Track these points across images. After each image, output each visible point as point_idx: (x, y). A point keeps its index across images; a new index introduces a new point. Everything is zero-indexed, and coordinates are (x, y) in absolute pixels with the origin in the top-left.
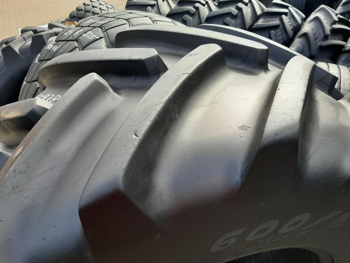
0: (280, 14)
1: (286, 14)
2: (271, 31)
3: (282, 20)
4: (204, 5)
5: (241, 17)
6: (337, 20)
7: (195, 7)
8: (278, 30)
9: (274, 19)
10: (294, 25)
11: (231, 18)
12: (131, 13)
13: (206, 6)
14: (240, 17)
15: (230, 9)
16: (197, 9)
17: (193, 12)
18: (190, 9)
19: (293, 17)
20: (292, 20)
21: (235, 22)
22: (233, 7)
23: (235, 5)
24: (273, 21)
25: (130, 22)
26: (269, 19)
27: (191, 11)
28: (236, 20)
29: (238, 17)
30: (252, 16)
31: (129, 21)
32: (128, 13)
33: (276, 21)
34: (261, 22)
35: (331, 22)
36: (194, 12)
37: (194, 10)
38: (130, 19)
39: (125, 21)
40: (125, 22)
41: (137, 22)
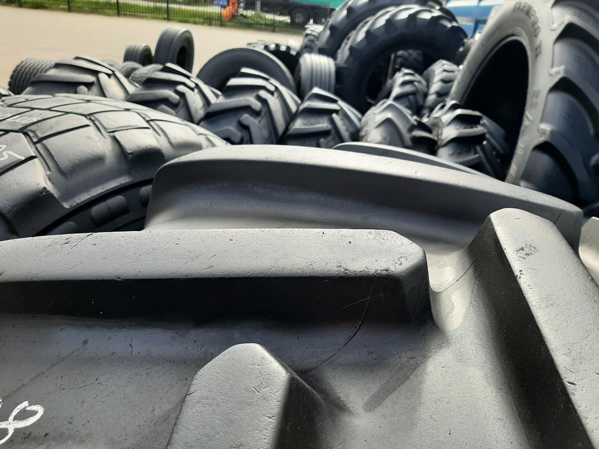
0: (329, 112)
1: (337, 112)
2: (319, 139)
3: (332, 122)
4: (192, 89)
5: (267, 114)
6: (415, 123)
7: (177, 92)
8: (329, 138)
9: (320, 120)
10: (351, 130)
11: (251, 115)
12: (88, 101)
13: (196, 91)
14: (265, 114)
15: (247, 100)
16: (182, 95)
17: (175, 102)
18: (170, 96)
19: (346, 116)
20: (346, 122)
21: (260, 122)
22: (251, 96)
23: (255, 94)
24: (318, 123)
25: (97, 122)
26: (313, 120)
27: (171, 99)
28: (259, 119)
29: (263, 114)
30: (284, 114)
31: (93, 118)
32: (80, 100)
33: (323, 123)
34: (299, 125)
35: (408, 127)
36: (177, 102)
37: (177, 97)
38: (95, 115)
39: (83, 118)
40: (85, 121)
41: (116, 122)
